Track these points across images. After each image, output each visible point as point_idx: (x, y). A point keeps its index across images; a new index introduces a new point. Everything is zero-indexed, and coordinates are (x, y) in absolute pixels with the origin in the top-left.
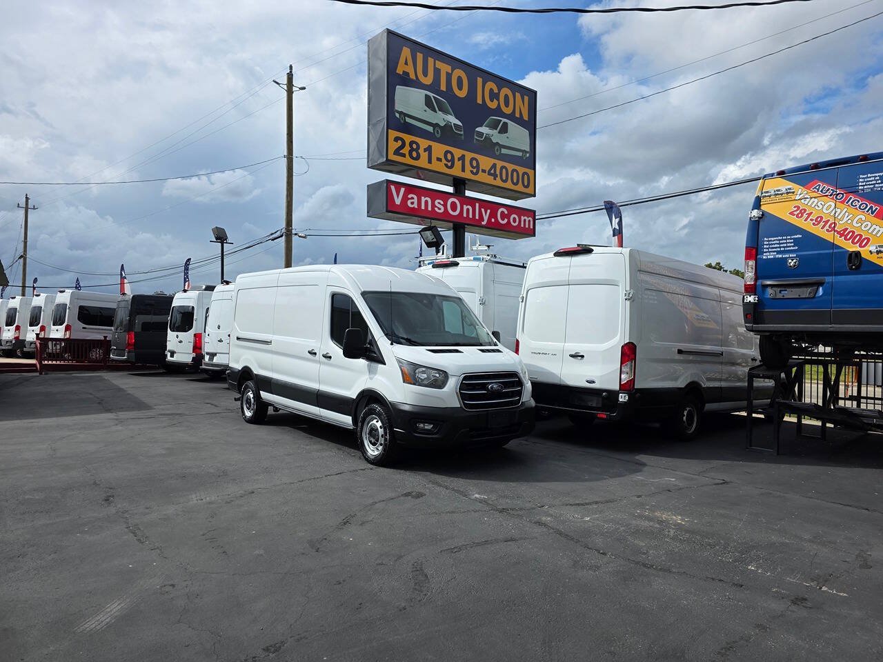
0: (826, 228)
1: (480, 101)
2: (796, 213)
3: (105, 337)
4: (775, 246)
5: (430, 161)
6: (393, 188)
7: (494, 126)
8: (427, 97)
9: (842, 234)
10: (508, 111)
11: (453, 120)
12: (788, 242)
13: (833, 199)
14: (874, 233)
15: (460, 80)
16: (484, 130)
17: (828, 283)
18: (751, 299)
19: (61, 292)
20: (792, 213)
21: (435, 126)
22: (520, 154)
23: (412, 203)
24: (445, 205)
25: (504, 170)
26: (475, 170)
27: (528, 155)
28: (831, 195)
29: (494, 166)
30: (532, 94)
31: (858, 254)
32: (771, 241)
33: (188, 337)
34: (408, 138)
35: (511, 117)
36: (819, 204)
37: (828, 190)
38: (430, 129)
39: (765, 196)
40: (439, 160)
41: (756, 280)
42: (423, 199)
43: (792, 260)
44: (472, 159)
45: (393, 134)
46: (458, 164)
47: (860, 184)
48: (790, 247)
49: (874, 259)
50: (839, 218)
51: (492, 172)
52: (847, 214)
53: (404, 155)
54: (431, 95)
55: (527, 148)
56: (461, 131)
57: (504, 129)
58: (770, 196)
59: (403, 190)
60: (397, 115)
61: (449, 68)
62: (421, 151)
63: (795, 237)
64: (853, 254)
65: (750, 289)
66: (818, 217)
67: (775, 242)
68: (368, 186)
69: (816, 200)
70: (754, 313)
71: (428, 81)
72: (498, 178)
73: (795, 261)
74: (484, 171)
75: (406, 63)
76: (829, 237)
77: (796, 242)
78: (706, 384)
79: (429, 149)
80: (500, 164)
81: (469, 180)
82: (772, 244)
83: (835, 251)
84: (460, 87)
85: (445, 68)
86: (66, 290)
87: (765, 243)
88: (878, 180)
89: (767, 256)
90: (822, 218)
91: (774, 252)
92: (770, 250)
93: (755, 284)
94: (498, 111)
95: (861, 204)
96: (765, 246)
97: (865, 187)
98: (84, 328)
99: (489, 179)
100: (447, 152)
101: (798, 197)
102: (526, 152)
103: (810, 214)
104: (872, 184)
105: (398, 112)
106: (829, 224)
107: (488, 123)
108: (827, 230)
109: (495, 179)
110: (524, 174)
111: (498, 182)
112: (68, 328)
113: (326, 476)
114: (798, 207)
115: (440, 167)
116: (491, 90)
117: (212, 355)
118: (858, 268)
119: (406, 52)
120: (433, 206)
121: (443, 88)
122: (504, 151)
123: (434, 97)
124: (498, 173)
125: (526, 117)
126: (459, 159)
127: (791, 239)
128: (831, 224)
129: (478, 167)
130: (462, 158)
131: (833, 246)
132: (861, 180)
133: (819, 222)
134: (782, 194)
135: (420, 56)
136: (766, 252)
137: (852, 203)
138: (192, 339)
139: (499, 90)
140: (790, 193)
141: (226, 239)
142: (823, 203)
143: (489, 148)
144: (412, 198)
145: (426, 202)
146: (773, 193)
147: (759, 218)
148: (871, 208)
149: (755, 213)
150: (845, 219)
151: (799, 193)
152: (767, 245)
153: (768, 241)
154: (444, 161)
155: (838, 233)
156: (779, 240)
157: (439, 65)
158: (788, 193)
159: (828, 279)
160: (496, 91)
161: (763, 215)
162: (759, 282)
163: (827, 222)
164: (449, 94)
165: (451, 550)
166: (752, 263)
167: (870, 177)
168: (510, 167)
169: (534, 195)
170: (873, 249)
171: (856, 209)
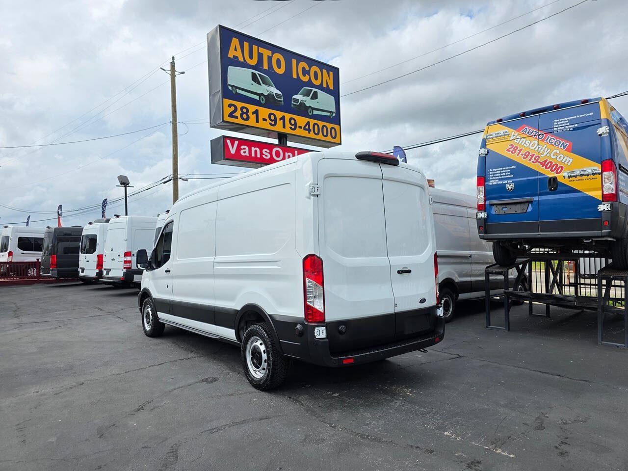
0: (532, 160)
1: (295, 76)
2: (511, 150)
3: (38, 260)
4: (498, 175)
5: (257, 121)
6: (228, 141)
7: (307, 94)
8: (253, 74)
9: (543, 164)
10: (317, 83)
11: (274, 90)
12: (506, 171)
13: (536, 138)
14: (566, 163)
15: (278, 61)
16: (299, 97)
17: (535, 201)
18: (483, 215)
19: (5, 227)
20: (508, 150)
21: (260, 95)
22: (328, 114)
23: (245, 152)
24: (271, 153)
25: (316, 126)
26: (293, 127)
27: (334, 115)
28: (535, 136)
29: (308, 123)
30: (336, 71)
31: (555, 179)
32: (495, 171)
33: (93, 257)
34: (240, 105)
35: (320, 87)
36: (527, 143)
37: (532, 132)
38: (257, 97)
39: (489, 138)
40: (265, 120)
41: (485, 201)
42: (253, 149)
43: (510, 185)
44: (291, 119)
45: (227, 102)
46: (280, 123)
47: (555, 126)
48: (508, 175)
49: (566, 182)
50: (541, 152)
51: (307, 127)
52: (546, 149)
53: (236, 117)
54: (256, 72)
55: (334, 110)
56: (281, 98)
57: (315, 96)
58: (492, 138)
59: (236, 143)
60: (230, 88)
61: (269, 53)
62: (250, 114)
63: (511, 167)
64: (552, 179)
65: (481, 208)
66: (526, 152)
67: (497, 172)
68: (211, 141)
69: (525, 140)
70: (485, 225)
71: (254, 62)
72: (312, 132)
73: (512, 185)
74: (300, 127)
75: (236, 50)
76: (534, 167)
77: (512, 171)
78: (458, 279)
79: (256, 112)
80: (312, 122)
81: (289, 134)
82: (495, 174)
83: (539, 177)
84: (279, 66)
85: (266, 53)
86: (9, 226)
87: (490, 173)
88: (567, 123)
89: (492, 183)
90: (529, 153)
91: (497, 179)
92: (494, 178)
93: (485, 204)
94: (310, 84)
95: (556, 142)
96: (490, 176)
97: (559, 128)
98: (22, 253)
99: (305, 133)
100: (270, 114)
101: (512, 138)
102: (333, 113)
103: (520, 151)
104: (563, 126)
105: (230, 85)
106: (534, 157)
107: (302, 92)
108: (533, 162)
109: (309, 133)
110: (332, 128)
111: (312, 135)
112: (10, 254)
113: (149, 367)
114: (512, 146)
115: (266, 125)
116: (304, 68)
117: (108, 271)
118: (555, 189)
119: (235, 42)
120: (261, 154)
121: (266, 67)
122: (315, 112)
123: (258, 74)
124: (311, 128)
125: (331, 87)
126: (280, 119)
127: (508, 169)
128: (535, 157)
129: (295, 124)
130: (283, 118)
131: (538, 173)
132: (555, 124)
133: (527, 156)
134: (500, 136)
135: (246, 45)
136: (491, 180)
137: (550, 141)
138: (96, 259)
139: (310, 68)
140: (506, 135)
141: (128, 184)
142: (529, 142)
143: (303, 110)
144: (244, 149)
145: (256, 151)
146: (494, 136)
147: (486, 154)
148: (563, 144)
149: (483, 151)
150: (545, 153)
151: (512, 135)
152: (492, 174)
153: (493, 171)
154: (269, 121)
155: (541, 163)
156: (500, 170)
157: (262, 50)
158: (505, 135)
159: (536, 198)
160: (307, 68)
161: (488, 152)
162: (487, 203)
163: (532, 156)
164: (270, 72)
165: (211, 431)
166: (482, 188)
167: (562, 121)
168: (321, 124)
169: (340, 144)
170: (566, 174)
171: (553, 145)
